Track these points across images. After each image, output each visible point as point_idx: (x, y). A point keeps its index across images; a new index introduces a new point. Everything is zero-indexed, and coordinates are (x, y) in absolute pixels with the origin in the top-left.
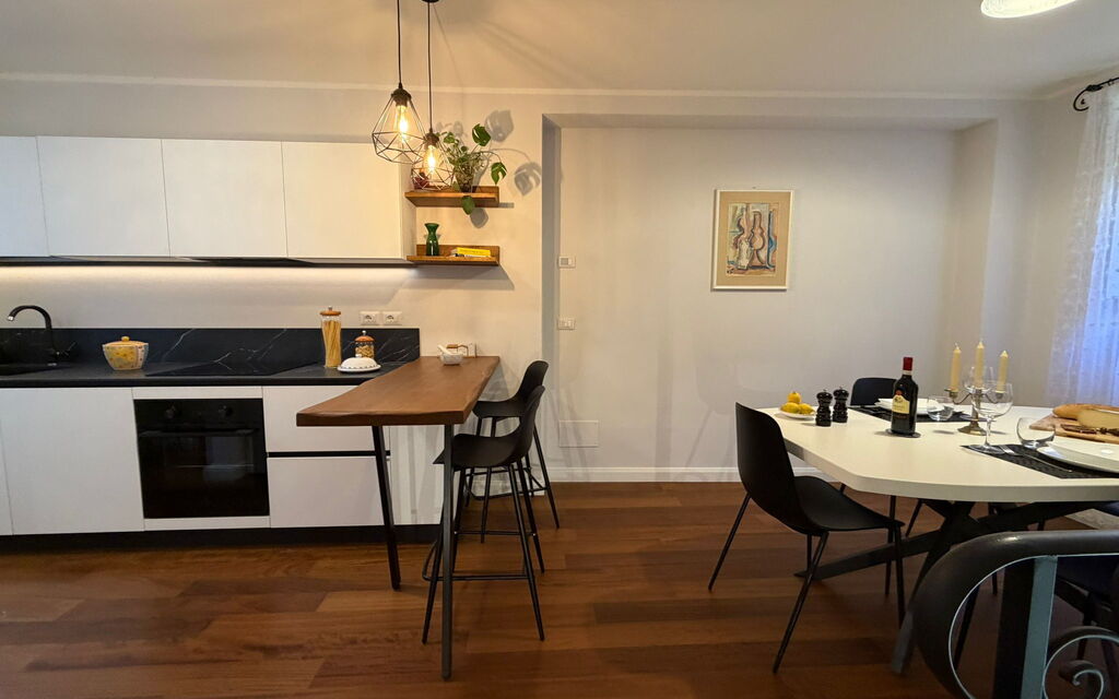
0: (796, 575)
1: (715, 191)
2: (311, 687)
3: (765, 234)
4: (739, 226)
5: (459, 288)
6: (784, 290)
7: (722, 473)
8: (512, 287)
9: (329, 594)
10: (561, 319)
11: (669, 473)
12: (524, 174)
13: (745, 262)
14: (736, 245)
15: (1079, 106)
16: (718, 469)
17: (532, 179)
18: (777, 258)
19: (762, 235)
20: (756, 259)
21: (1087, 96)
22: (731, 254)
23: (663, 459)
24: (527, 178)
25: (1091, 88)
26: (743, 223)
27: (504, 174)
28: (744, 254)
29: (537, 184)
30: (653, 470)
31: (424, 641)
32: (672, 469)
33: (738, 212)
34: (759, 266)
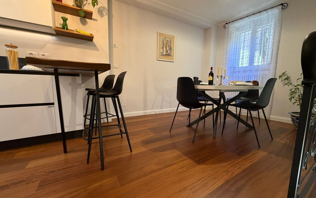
0: (186, 126)
1: (157, 32)
2: (36, 191)
3: (169, 46)
4: (163, 43)
5: (75, 47)
6: (173, 62)
7: (160, 111)
8: (98, 50)
9: (30, 161)
10: (114, 65)
11: (147, 112)
12: (101, 10)
13: (165, 53)
14: (163, 48)
15: (225, 27)
16: (159, 110)
17: (104, 12)
18: (172, 53)
19: (168, 46)
20: (167, 53)
21: (226, 25)
22: (161, 50)
23: (145, 109)
24: (102, 12)
25: (226, 24)
26: (164, 43)
27: (97, 4)
28: (165, 51)
29: (106, 15)
30: (143, 112)
31: (88, 162)
32: (148, 111)
33: (163, 39)
34: (168, 55)
